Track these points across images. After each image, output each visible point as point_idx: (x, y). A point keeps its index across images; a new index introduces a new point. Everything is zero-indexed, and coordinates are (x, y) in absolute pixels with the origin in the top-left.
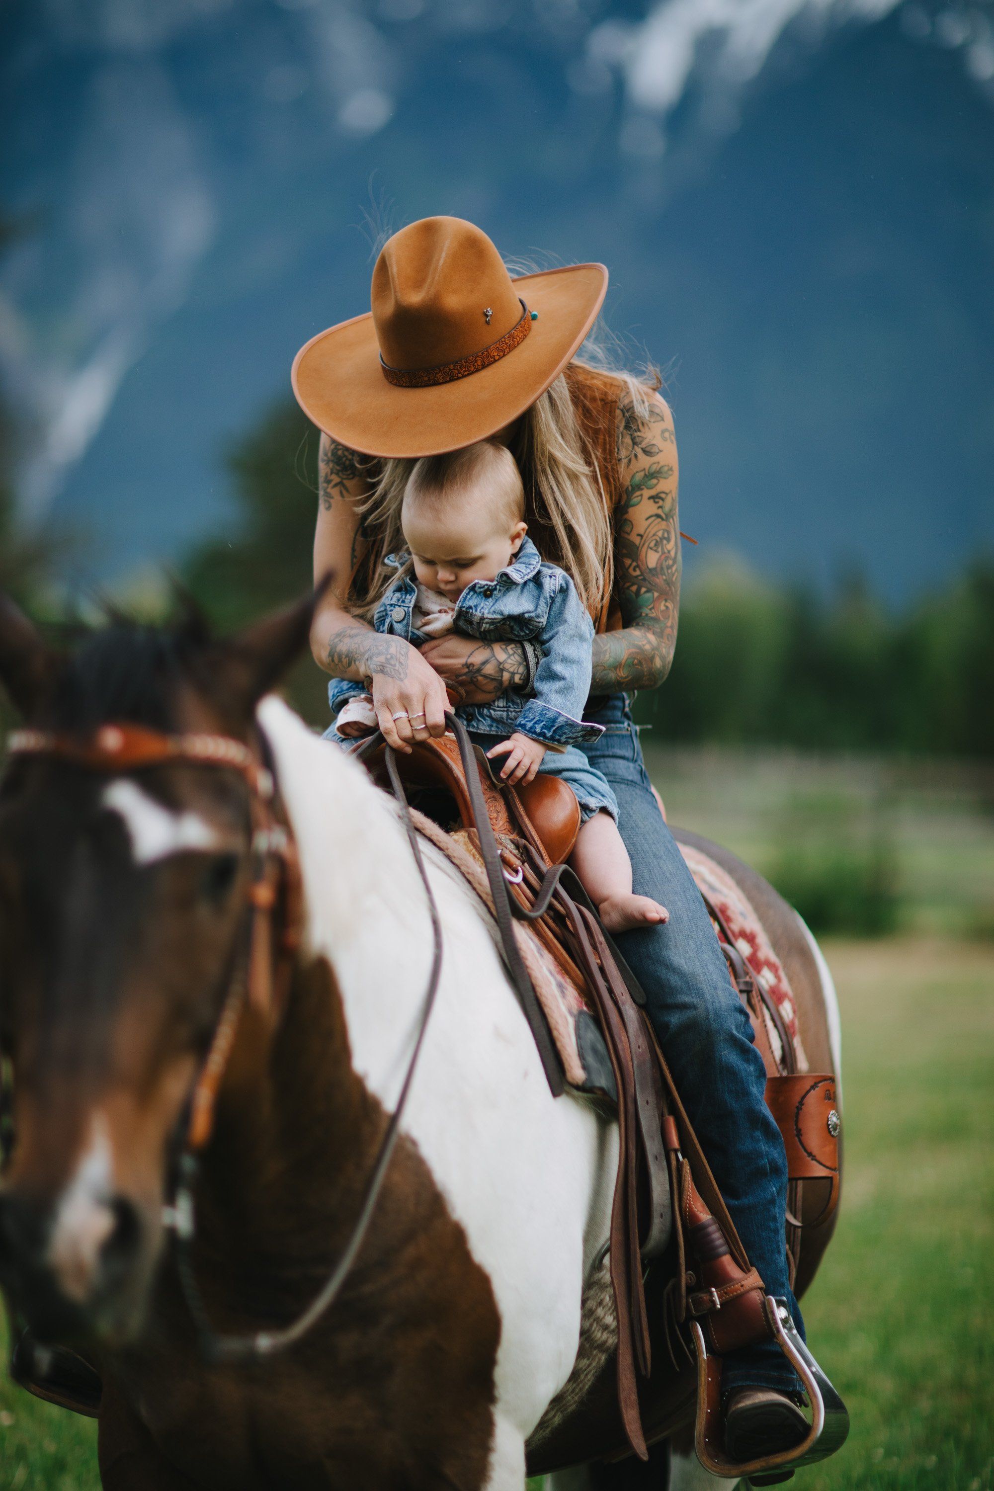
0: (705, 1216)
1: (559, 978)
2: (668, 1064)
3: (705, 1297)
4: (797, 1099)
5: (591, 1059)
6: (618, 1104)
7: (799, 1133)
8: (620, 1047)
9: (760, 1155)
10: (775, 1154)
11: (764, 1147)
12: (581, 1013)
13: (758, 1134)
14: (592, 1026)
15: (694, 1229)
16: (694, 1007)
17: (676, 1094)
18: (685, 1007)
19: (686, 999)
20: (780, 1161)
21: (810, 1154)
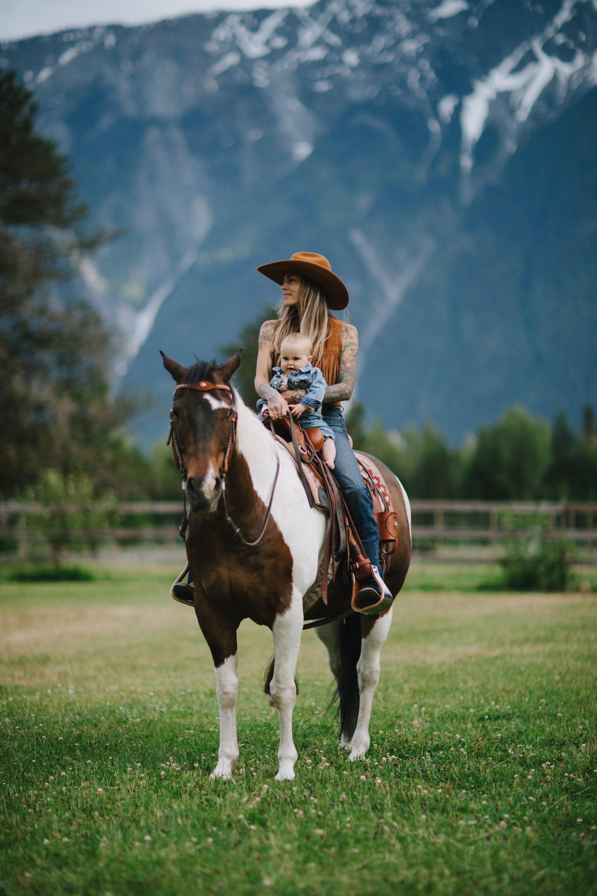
0: (355, 543)
1: (315, 479)
2: (346, 504)
3: (355, 565)
4: (386, 518)
5: (322, 499)
6: (330, 512)
7: (386, 527)
8: (331, 497)
9: (371, 528)
10: (376, 529)
11: (372, 526)
12: (320, 488)
13: (371, 523)
14: (323, 491)
15: (352, 547)
16: (353, 488)
17: (348, 511)
18: (350, 488)
19: (351, 486)
20: (377, 531)
21: (389, 533)
